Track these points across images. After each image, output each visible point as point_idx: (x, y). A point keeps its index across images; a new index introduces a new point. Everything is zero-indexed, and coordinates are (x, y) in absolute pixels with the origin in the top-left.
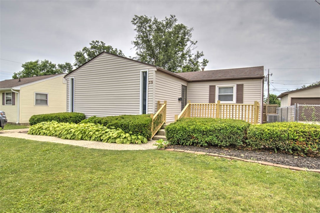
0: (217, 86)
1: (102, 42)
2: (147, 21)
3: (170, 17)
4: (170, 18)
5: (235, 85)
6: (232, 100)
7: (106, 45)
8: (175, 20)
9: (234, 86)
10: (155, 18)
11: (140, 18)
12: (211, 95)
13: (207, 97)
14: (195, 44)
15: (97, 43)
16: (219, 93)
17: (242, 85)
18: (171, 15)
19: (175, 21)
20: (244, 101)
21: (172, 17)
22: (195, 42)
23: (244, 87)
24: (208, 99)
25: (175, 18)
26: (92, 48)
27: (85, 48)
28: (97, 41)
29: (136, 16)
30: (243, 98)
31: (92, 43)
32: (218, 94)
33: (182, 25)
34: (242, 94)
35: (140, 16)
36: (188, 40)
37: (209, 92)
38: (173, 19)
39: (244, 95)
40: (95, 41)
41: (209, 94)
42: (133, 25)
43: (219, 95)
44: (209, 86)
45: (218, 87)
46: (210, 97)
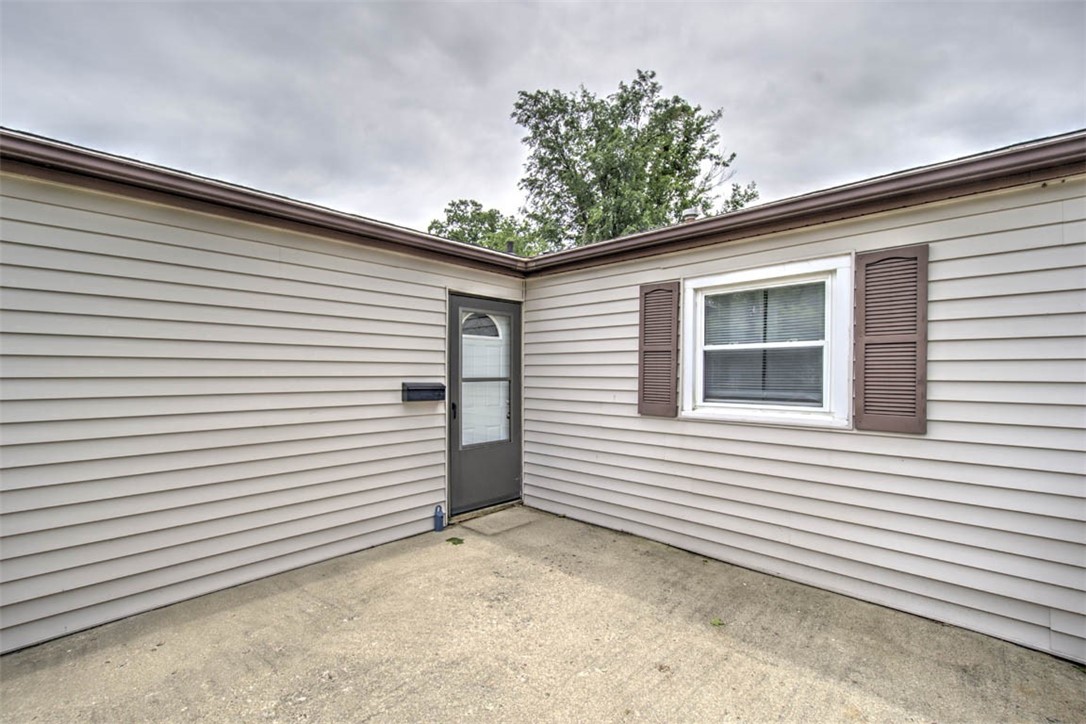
0: (688, 287)
1: (474, 203)
2: (560, 105)
3: (637, 78)
4: (635, 82)
5: (845, 267)
6: (819, 402)
7: (485, 210)
8: (654, 88)
9: (833, 272)
10: (585, 91)
11: (536, 100)
12: (650, 358)
13: (629, 369)
14: (725, 165)
15: (462, 207)
16: (707, 342)
17: (916, 260)
18: (639, 72)
19: (653, 92)
20: (935, 413)
21: (643, 78)
22: (726, 160)
23: (936, 272)
24: (635, 385)
25: (653, 80)
26: (450, 220)
27: (435, 222)
28: (462, 203)
29: (524, 94)
30: (924, 382)
31: (449, 208)
32: (701, 347)
33: (677, 100)
34: (917, 348)
35: (534, 93)
36: (702, 154)
37: (635, 332)
38: (644, 84)
39: (935, 353)
40: (458, 202)
41: (635, 345)
42: (521, 126)
43: (706, 354)
44: (636, 292)
45: (696, 290)
46: (643, 367)
